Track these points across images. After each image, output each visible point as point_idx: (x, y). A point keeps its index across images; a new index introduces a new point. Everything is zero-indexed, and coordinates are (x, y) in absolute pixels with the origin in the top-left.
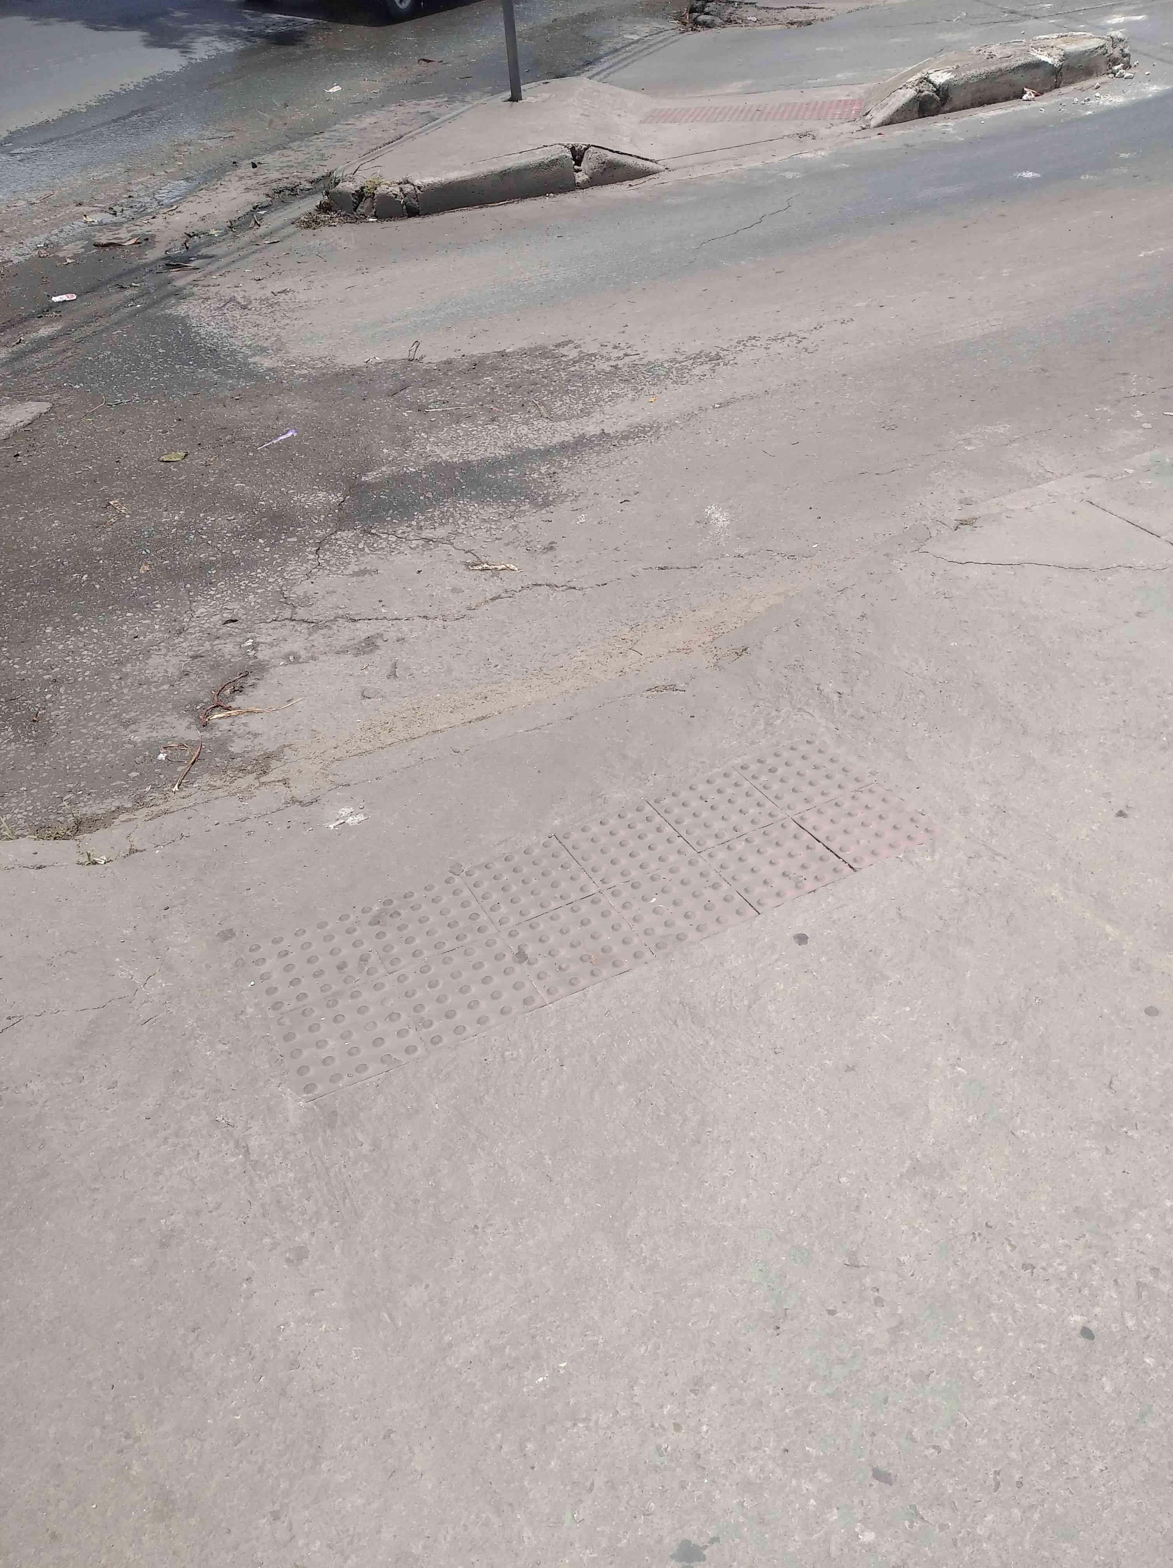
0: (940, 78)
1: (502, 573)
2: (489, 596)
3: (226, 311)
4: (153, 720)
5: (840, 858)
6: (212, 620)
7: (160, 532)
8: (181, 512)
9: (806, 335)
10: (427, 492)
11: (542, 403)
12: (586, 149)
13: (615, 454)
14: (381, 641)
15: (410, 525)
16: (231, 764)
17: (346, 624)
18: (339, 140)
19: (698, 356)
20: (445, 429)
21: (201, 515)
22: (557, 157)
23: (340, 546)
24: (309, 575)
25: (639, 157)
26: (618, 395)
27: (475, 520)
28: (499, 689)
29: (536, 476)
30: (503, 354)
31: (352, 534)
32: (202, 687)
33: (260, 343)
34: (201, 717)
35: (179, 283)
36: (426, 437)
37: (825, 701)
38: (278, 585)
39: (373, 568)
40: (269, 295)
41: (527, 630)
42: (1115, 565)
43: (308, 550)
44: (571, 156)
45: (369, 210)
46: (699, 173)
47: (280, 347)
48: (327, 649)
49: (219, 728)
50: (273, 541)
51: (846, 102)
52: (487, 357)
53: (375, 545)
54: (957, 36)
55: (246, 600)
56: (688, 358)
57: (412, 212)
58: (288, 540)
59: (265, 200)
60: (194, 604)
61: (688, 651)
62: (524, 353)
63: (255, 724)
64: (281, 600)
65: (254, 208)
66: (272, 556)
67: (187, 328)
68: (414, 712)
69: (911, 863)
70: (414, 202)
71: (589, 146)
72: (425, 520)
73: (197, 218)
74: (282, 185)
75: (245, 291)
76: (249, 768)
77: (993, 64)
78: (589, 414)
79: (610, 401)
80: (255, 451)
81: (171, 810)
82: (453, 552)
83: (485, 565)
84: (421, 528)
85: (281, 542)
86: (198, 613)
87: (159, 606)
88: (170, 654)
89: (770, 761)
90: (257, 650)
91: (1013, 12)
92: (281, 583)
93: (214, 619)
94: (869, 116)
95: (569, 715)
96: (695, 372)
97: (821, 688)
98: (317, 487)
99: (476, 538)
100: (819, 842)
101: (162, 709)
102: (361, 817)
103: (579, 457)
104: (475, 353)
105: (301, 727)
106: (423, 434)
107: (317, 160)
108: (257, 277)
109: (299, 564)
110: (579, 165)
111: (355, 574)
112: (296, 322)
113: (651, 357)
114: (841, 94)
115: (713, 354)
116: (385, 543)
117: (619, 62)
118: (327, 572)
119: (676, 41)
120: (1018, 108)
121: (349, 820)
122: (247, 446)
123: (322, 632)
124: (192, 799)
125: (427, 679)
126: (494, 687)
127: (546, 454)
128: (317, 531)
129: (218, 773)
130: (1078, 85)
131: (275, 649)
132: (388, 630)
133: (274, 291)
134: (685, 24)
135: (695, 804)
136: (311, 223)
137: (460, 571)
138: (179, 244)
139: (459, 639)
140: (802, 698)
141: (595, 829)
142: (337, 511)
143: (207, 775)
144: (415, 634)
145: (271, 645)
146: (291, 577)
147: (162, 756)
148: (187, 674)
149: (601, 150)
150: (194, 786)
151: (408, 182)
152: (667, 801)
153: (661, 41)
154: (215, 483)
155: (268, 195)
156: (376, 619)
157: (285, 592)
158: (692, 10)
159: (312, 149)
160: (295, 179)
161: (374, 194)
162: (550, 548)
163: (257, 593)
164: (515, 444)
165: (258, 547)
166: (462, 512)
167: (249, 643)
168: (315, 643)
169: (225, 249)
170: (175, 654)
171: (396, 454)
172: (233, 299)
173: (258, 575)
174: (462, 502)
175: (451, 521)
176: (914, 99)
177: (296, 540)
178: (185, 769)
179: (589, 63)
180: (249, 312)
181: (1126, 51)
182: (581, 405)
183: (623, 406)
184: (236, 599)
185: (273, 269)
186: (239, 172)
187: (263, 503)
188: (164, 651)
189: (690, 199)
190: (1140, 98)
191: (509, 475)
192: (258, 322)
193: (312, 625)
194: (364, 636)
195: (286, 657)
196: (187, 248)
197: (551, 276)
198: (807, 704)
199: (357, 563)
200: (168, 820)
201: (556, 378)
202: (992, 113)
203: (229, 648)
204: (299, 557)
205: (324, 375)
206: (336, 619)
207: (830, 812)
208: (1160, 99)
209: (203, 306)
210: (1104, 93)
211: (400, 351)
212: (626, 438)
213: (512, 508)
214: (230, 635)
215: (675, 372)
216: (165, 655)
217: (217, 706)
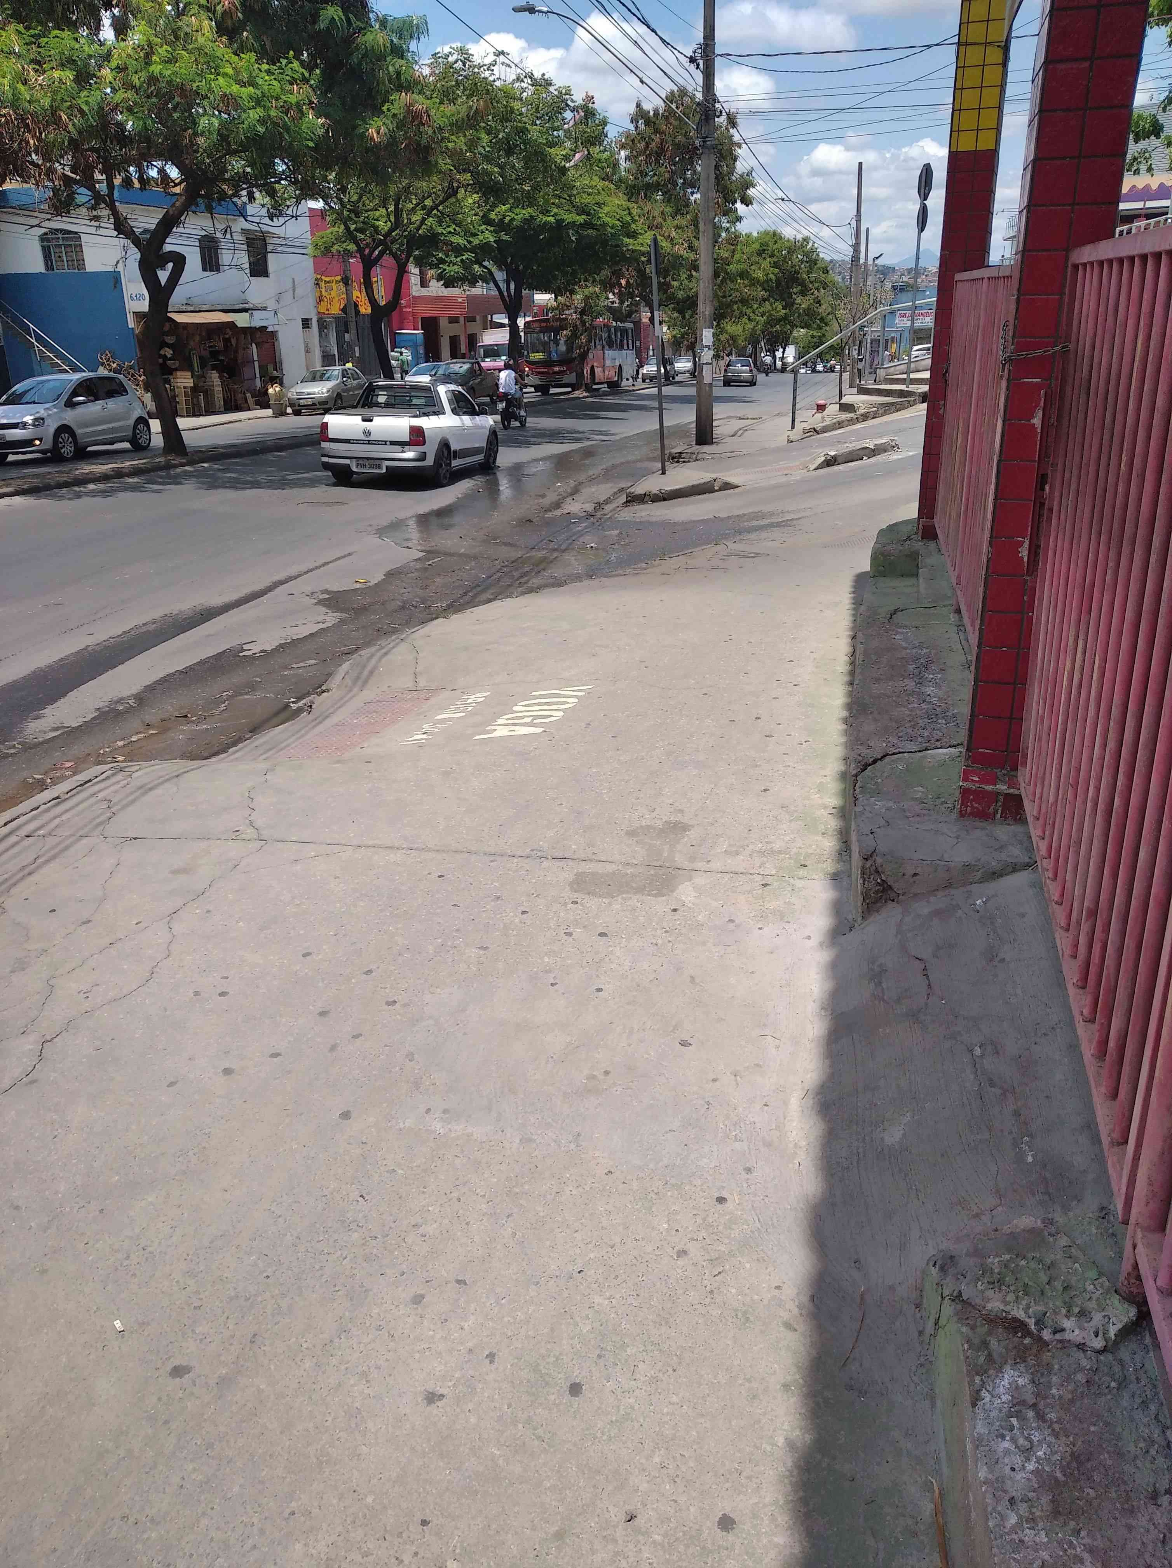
0: (832, 453)
94: (810, 466)
120: (864, 462)
130: (882, 455)
176: (825, 461)
181: (897, 444)
202: (853, 465)
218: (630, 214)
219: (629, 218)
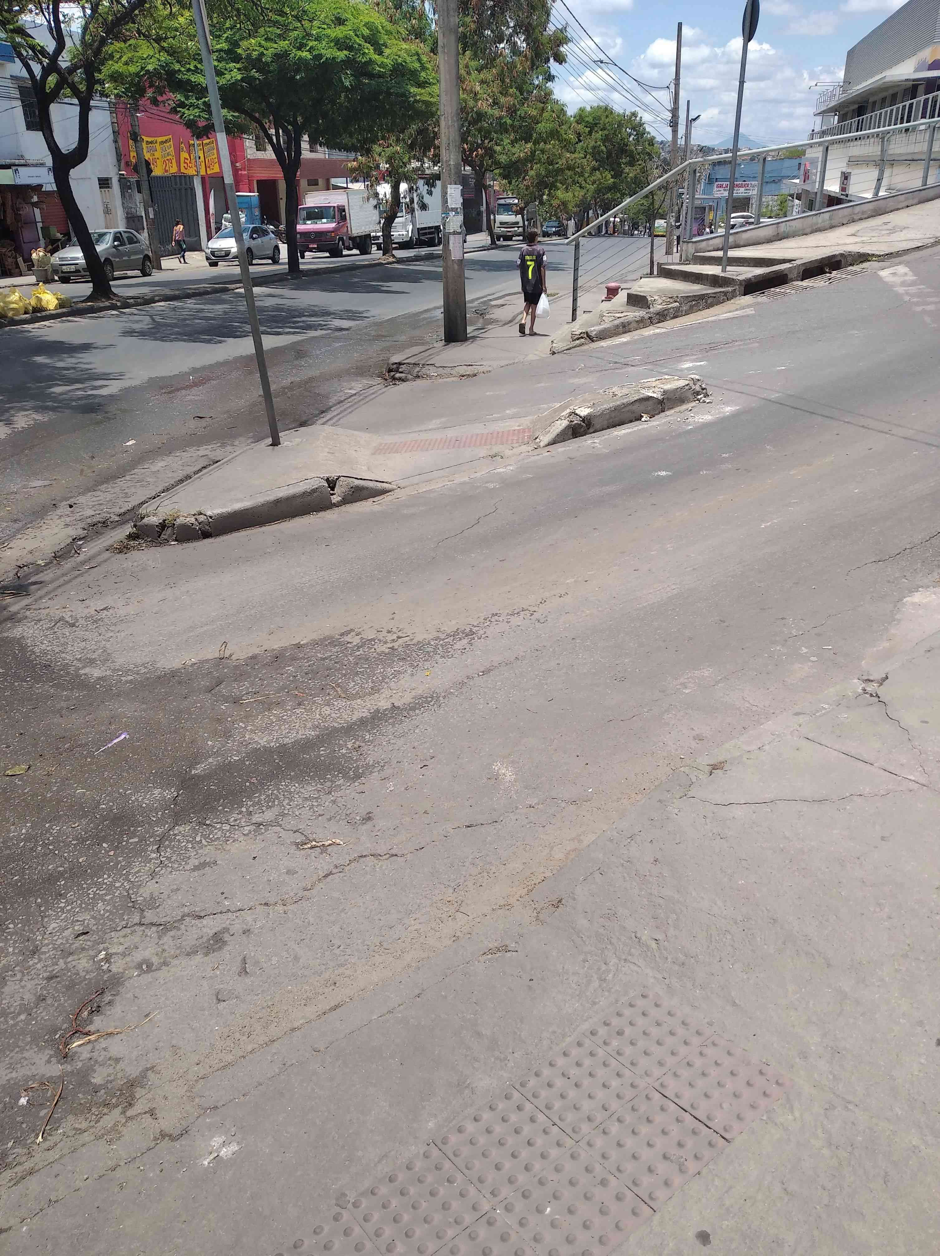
0: (584, 412)
1: (330, 848)
2: (322, 874)
3: (56, 630)
4: (12, 1058)
5: (710, 1128)
6: (64, 934)
7: (8, 848)
8: (28, 825)
9: (536, 609)
10: (252, 778)
11: (338, 685)
12: (337, 479)
13: (407, 724)
14: (228, 935)
15: (241, 812)
16: (95, 1098)
17: (193, 922)
18: (138, 481)
19: (456, 632)
20: (260, 717)
21: (47, 825)
22: (316, 486)
23: (179, 841)
24: (153, 874)
25: (377, 481)
26: (399, 672)
27: (298, 800)
28: (346, 971)
29: (344, 751)
30: (299, 646)
31: (189, 827)
32: (60, 1011)
33: (88, 656)
34: (61, 1047)
35: (14, 609)
36: (243, 726)
37: (645, 949)
38: (124, 889)
39: (212, 860)
40: (93, 613)
41: (361, 904)
42: (848, 794)
43: (150, 849)
44: (327, 485)
45: (170, 536)
46: (424, 488)
47: (107, 658)
48: (178, 952)
49: (79, 1057)
50: (116, 844)
51: (519, 430)
52: (285, 649)
53: (211, 836)
54: (583, 380)
55: (95, 909)
56: (449, 636)
57: (206, 535)
58: (130, 841)
59: (82, 533)
60: (46, 920)
61: (508, 906)
62: (315, 643)
63: (116, 1047)
64: (129, 905)
65: (73, 540)
66: (117, 858)
67: (23, 648)
68: (269, 1010)
69: (776, 1124)
70: (207, 527)
71: (339, 477)
72: (253, 805)
73: (26, 551)
74: (95, 520)
75: (72, 611)
76: (114, 1101)
77: (617, 400)
78: (379, 690)
79: (394, 678)
80: (93, 757)
81: (37, 1168)
82: (283, 834)
83: (314, 843)
84: (250, 813)
85: (124, 843)
86: (50, 929)
87: (11, 926)
88: (26, 978)
89: (615, 1022)
90: (110, 963)
91: (616, 363)
92: (128, 887)
93: (67, 933)
94: (538, 440)
95: (417, 992)
96: (457, 646)
97: (638, 936)
98: (152, 785)
99: (302, 817)
100: (686, 1111)
101: (20, 1044)
102: (234, 1147)
103: (378, 731)
104: (275, 647)
105: (161, 1044)
106: (241, 724)
107: (122, 497)
108: (81, 598)
109: (143, 864)
110: (333, 490)
111: (196, 868)
112: (118, 634)
113: (419, 637)
114: (514, 425)
115: (468, 630)
116: (220, 833)
117: (345, 410)
118: (169, 869)
119: (383, 393)
120: (640, 427)
121: (224, 1152)
122: (85, 753)
123: (172, 933)
124: (57, 1149)
125: (276, 971)
126: (341, 970)
127: (349, 730)
128: (156, 829)
129: (82, 1112)
130: (677, 409)
131: (128, 959)
132: (234, 923)
133: (97, 609)
134: (386, 380)
135: (559, 1082)
136: (122, 549)
137: (292, 851)
138: (11, 575)
139: (300, 923)
140: (625, 948)
141: (470, 1127)
142: (172, 806)
143: (71, 1116)
144: (259, 924)
145: (124, 955)
146: (137, 879)
147: (23, 1101)
148: (44, 999)
149: (349, 479)
150: (59, 1132)
151: (201, 514)
152: (533, 1082)
153: (373, 394)
154: (58, 792)
155: (84, 529)
156: (221, 913)
157: (132, 896)
158: (390, 371)
159: (117, 490)
160: (105, 515)
161: (174, 524)
162: (368, 818)
163: (105, 900)
164: (322, 724)
165: (103, 852)
166: (286, 793)
167: (102, 955)
168: (166, 947)
169: (51, 575)
170: (30, 978)
171: (219, 745)
172: (62, 619)
173: (105, 881)
174: (283, 783)
175: (276, 803)
176: (568, 427)
177: (137, 840)
178: (48, 1113)
179: (323, 412)
180: (76, 629)
181: (703, 386)
182: (370, 684)
183: (405, 681)
184: (86, 909)
185: (95, 590)
186: (58, 512)
187: (104, 806)
188: (19, 976)
189: (421, 508)
190: (721, 415)
191: (322, 753)
192: (85, 637)
193: (161, 928)
194: (211, 933)
195: (139, 966)
196: (19, 577)
197: (326, 578)
198: (630, 954)
199: (196, 857)
200: (33, 1184)
201: (346, 663)
202: (623, 432)
203: (83, 963)
204: (141, 857)
205: (148, 679)
206: (182, 918)
207: (685, 1073)
208: (735, 415)
209: (36, 627)
210: (697, 413)
211: (211, 652)
212: (413, 709)
213: (328, 784)
214: (83, 949)
215: (440, 648)
216: (21, 980)
217: (76, 1032)
218: (419, 60)
219: (417, 65)
